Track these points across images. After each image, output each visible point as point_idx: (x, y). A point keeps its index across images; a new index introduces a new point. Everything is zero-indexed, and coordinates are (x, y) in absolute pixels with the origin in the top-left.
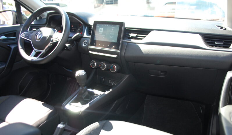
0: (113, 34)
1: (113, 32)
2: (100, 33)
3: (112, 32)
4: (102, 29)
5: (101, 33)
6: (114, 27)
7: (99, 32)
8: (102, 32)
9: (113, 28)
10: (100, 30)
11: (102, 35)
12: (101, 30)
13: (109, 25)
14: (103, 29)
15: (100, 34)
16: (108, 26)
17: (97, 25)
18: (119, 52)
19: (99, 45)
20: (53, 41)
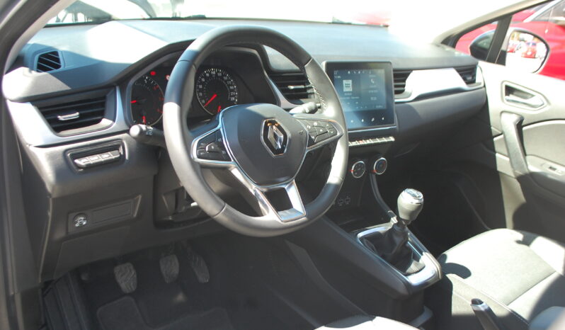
2: (347, 92)
3: (371, 86)
4: (350, 82)
5: (349, 92)
6: (375, 76)
7: (344, 90)
8: (350, 89)
9: (373, 78)
10: (344, 85)
11: (353, 98)
12: (347, 86)
13: (363, 72)
14: (353, 82)
15: (348, 96)
16: (361, 72)
17: (336, 72)
18: (395, 129)
19: (352, 122)
20: (314, 143)
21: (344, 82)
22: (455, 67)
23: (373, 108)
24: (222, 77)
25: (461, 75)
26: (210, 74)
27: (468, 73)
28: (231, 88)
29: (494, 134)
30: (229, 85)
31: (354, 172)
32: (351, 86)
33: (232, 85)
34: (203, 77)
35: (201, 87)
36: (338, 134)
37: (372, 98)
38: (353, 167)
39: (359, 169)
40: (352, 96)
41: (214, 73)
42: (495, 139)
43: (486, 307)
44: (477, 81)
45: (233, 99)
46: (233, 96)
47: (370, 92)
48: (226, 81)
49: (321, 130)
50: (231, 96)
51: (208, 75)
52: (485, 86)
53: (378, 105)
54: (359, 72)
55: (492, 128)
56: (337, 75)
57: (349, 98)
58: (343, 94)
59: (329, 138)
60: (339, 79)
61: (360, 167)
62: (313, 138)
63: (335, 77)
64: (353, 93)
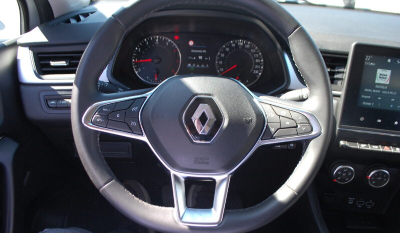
5: (384, 85)
12: (383, 77)
14: (392, 74)
17: (368, 58)
19: (379, 121)
20: (272, 137)
21: (379, 71)
24: (249, 49)
26: (237, 45)
28: (257, 61)
30: (255, 58)
31: (371, 180)
32: (388, 77)
33: (258, 58)
34: (226, 47)
35: (223, 55)
36: (313, 133)
38: (372, 173)
39: (380, 178)
40: (388, 90)
41: (242, 44)
45: (257, 72)
46: (257, 69)
48: (253, 54)
49: (288, 123)
50: (254, 69)
51: (233, 45)
56: (369, 61)
57: (379, 91)
58: (373, 85)
59: (298, 134)
60: (372, 66)
61: (382, 176)
62: (273, 130)
63: (366, 63)
64: (390, 87)
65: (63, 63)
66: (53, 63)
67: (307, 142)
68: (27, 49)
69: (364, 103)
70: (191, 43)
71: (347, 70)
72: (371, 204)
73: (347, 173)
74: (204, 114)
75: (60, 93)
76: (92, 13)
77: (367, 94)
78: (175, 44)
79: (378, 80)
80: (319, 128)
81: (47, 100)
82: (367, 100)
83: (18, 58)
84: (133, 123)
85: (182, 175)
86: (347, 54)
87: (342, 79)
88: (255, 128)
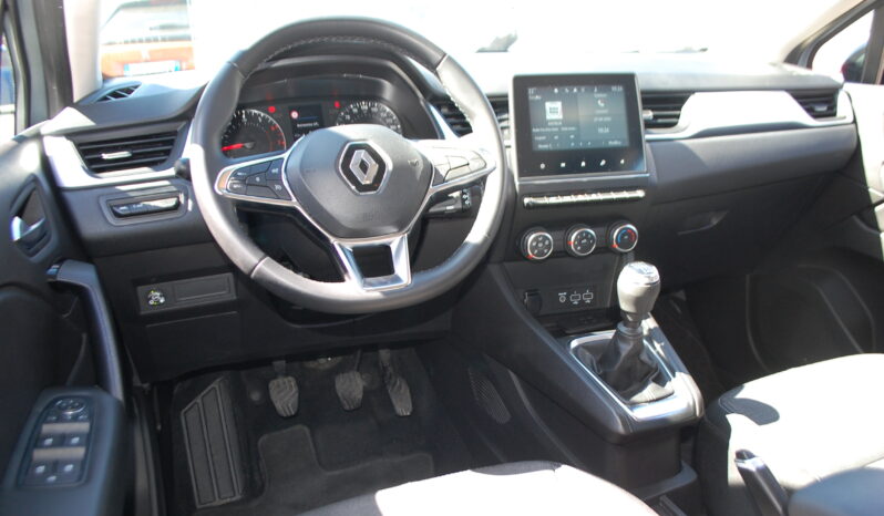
0: (608, 119)
1: (605, 111)
2: (552, 121)
3: (599, 112)
4: (558, 105)
5: (558, 121)
6: (604, 95)
7: (548, 118)
8: (559, 116)
9: (601, 98)
10: (548, 110)
11: (565, 129)
12: (553, 111)
13: (583, 89)
14: (563, 104)
15: (554, 126)
16: (579, 90)
17: (531, 91)
18: (647, 178)
19: (563, 165)
20: (444, 181)
21: (548, 105)
22: (787, 90)
23: (603, 145)
24: (378, 114)
25: (802, 104)
26: (359, 109)
27: (819, 100)
28: (392, 127)
29: (874, 201)
30: (390, 125)
31: (576, 247)
32: (560, 110)
33: (393, 124)
34: (346, 113)
36: (489, 167)
37: (601, 130)
38: (573, 238)
39: (584, 241)
40: (563, 125)
41: (366, 108)
42: (877, 209)
43: (760, 464)
44: (839, 114)
47: (596, 119)
48: (384, 119)
49: (458, 162)
51: (355, 110)
52: (855, 122)
53: (613, 140)
54: (575, 90)
55: (870, 190)
56: (534, 95)
57: (556, 129)
58: (545, 123)
59: (472, 172)
60: (538, 101)
61: (586, 237)
62: (443, 173)
63: (531, 98)
64: (565, 122)
65: (124, 154)
66: (106, 156)
67: (483, 179)
68: (63, 139)
69: (541, 147)
70: (295, 115)
71: (511, 114)
72: (589, 296)
73: (543, 242)
74: (363, 162)
75: (132, 194)
76: (136, 87)
77: (540, 134)
78: (271, 119)
79: (549, 116)
80: (493, 160)
81: (111, 207)
82: (543, 142)
83: (48, 154)
84: (278, 187)
85: (349, 244)
86: (506, 96)
87: (508, 127)
88: (423, 172)
